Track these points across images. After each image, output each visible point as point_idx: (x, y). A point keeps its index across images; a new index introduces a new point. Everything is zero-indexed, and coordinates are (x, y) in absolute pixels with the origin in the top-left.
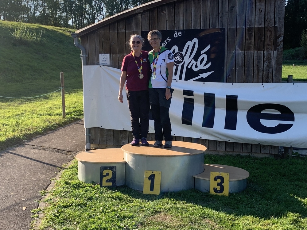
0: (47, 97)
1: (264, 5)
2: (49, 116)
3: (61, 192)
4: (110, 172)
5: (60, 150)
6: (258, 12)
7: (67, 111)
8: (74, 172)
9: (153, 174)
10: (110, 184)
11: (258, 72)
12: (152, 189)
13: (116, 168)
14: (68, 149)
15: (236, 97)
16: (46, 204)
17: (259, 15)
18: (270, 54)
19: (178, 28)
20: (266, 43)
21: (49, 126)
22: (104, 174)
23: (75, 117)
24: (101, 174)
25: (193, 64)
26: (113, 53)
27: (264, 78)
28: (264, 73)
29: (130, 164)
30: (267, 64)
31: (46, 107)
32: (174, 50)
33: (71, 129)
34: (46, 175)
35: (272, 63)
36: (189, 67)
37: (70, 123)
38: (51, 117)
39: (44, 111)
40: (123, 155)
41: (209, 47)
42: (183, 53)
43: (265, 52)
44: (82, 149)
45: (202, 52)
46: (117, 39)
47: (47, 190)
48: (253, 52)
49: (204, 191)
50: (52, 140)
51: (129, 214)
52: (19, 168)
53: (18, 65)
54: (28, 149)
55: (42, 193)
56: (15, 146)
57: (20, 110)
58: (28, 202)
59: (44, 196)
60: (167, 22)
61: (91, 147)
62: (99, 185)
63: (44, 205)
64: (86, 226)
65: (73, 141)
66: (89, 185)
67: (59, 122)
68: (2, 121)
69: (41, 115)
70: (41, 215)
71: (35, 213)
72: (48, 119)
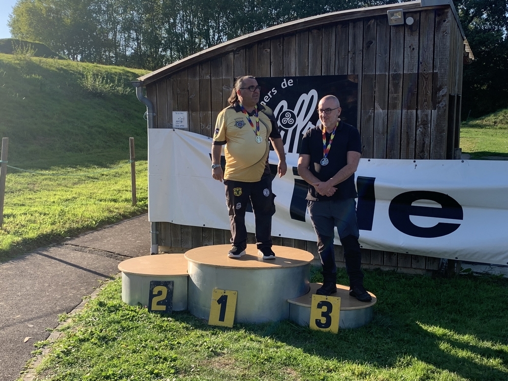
1: (418, 39)
3: (89, 317)
4: (164, 290)
5: (114, 253)
6: (408, 50)
9: (225, 294)
10: (163, 308)
11: (408, 143)
12: (222, 318)
13: (173, 283)
14: (126, 253)
15: (373, 180)
16: (60, 334)
17: (409, 55)
18: (427, 115)
19: (288, 74)
20: (419, 98)
22: (155, 292)
24: (151, 292)
26: (193, 111)
27: (417, 151)
28: (418, 144)
29: (194, 279)
30: (421, 130)
31: (113, 188)
32: (282, 107)
34: (79, 290)
35: (429, 129)
36: (304, 133)
37: (142, 213)
38: (115, 203)
39: (108, 195)
40: (187, 265)
43: (419, 112)
47: (70, 314)
48: (401, 111)
49: (303, 325)
50: (107, 238)
51: (173, 354)
52: (43, 278)
53: (86, 127)
54: (68, 251)
55: (61, 318)
56: (51, 245)
57: (73, 193)
58: (35, 330)
59: (62, 322)
60: (272, 64)
61: (159, 250)
62: (147, 309)
63: (56, 336)
64: (102, 371)
65: (138, 241)
66: (132, 308)
67: (124, 212)
68: (40, 209)
69: (101, 201)
70: (46, 351)
71: (39, 346)
72: (109, 206)
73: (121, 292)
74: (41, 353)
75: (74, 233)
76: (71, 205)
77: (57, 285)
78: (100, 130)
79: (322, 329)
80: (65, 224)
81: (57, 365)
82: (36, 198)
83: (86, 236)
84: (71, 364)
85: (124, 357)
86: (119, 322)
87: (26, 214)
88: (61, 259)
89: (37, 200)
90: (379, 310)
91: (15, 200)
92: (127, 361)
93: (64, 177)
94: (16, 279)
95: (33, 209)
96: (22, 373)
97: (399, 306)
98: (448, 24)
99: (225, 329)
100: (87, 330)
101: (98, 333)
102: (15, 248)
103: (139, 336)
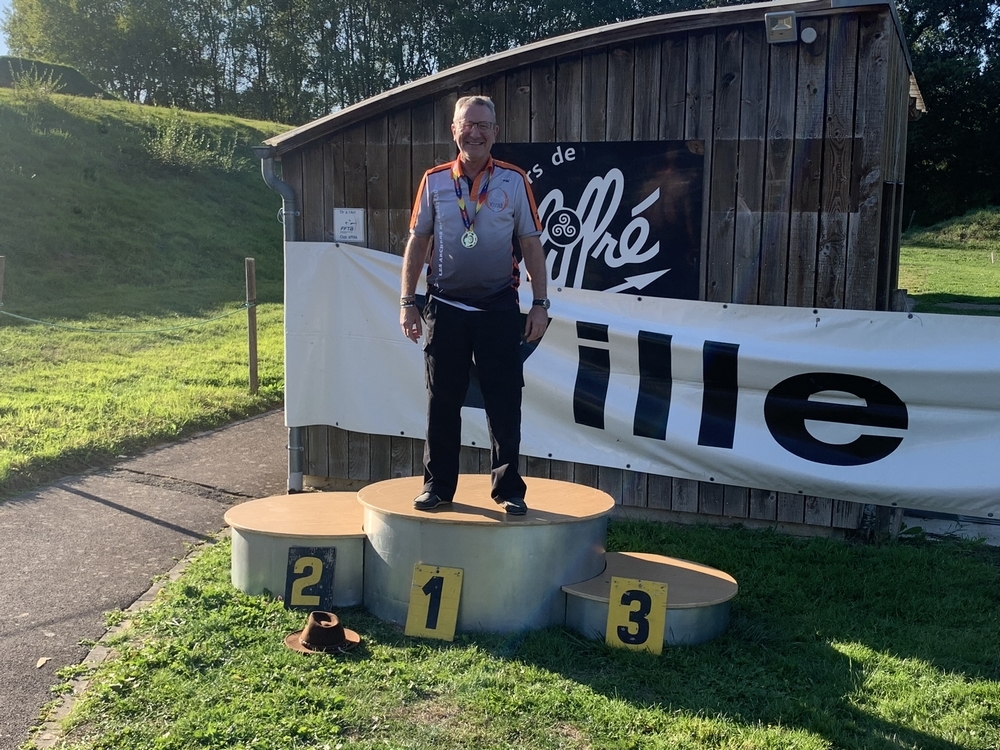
1: (824, 71)
2: (211, 388)
4: (317, 565)
5: (213, 488)
6: (804, 93)
9: (439, 575)
10: (315, 600)
11: (801, 279)
12: (432, 622)
14: (238, 488)
15: (734, 348)
16: (109, 652)
17: (807, 103)
18: (839, 223)
19: (566, 137)
20: (825, 189)
22: (299, 570)
26: (374, 207)
27: (819, 294)
28: (820, 280)
29: (377, 544)
30: (828, 253)
31: (211, 358)
32: (553, 202)
33: (264, 429)
34: (145, 563)
35: (844, 249)
36: (595, 255)
37: (269, 409)
38: (216, 389)
39: (201, 371)
40: (363, 516)
41: (655, 196)
43: (824, 215)
44: (277, 489)
45: (635, 211)
46: (386, 166)
47: (129, 611)
48: (788, 214)
49: (592, 635)
50: (200, 458)
51: (335, 695)
52: (74, 538)
53: (155, 235)
54: (122, 483)
55: (110, 619)
56: (89, 471)
57: (131, 366)
58: (59, 644)
59: (113, 627)
60: (534, 117)
61: (304, 484)
62: (282, 603)
63: (101, 655)
64: (194, 727)
65: (261, 466)
66: (252, 600)
67: (234, 406)
68: (66, 398)
69: (187, 383)
70: (81, 686)
71: (66, 677)
72: (204, 394)
73: (230, 568)
74: (71, 691)
75: (134, 447)
76: (128, 392)
77: (101, 551)
78: (186, 241)
79: (631, 646)
80: (115, 428)
81: (104, 716)
82: (58, 376)
83: (158, 454)
84: (132, 714)
85: (237, 701)
86: (226, 629)
87: (39, 408)
88: (109, 499)
89: (60, 380)
90: (742, 609)
91: (17, 380)
92: (244, 708)
93: (113, 334)
94: (19, 539)
95: (52, 398)
96: (33, 731)
97: (781, 601)
98: (884, 42)
99: (438, 644)
100: (163, 645)
101: (186, 650)
102: (17, 477)
103: (266, 657)
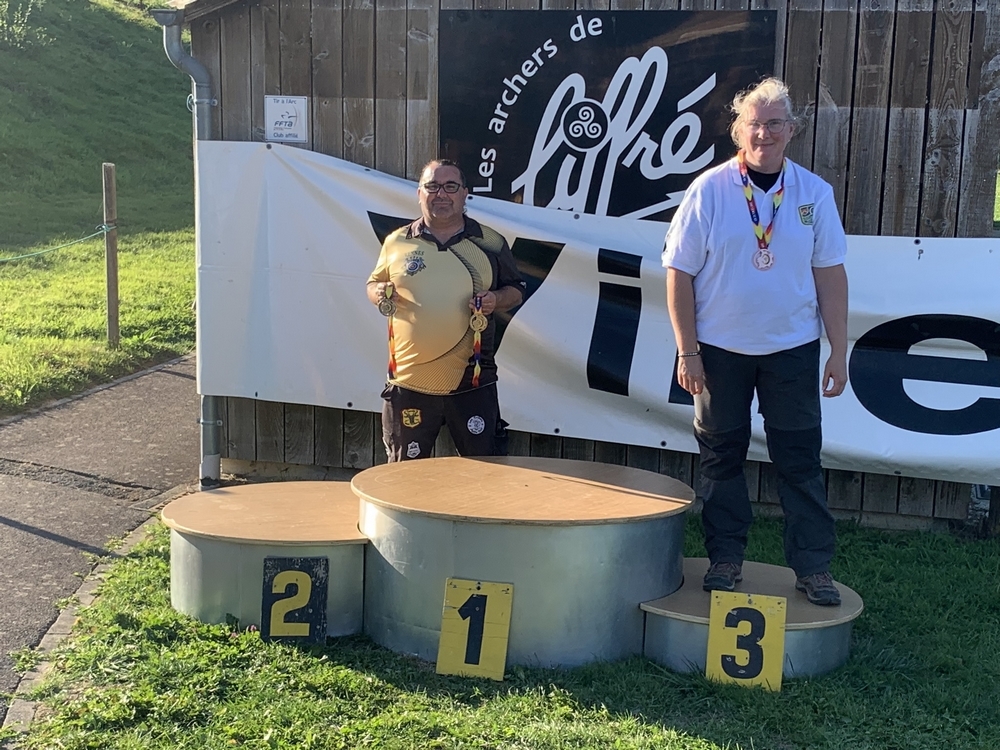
0: (45, 262)
2: (54, 340)
3: (100, 658)
4: (304, 581)
5: (95, 477)
7: (125, 321)
8: (152, 573)
9: (480, 593)
10: (303, 629)
11: (902, 194)
12: (473, 656)
13: (327, 565)
14: (127, 476)
16: (35, 708)
18: (952, 123)
19: (590, 3)
20: (935, 77)
21: (52, 380)
22: (279, 588)
23: (159, 345)
24: (267, 587)
25: (644, 149)
26: (322, 95)
27: (924, 217)
28: (926, 197)
29: (386, 551)
30: (937, 163)
31: (43, 300)
32: (571, 91)
33: (140, 396)
34: (38, 581)
35: (958, 157)
36: (628, 162)
37: (137, 368)
38: (61, 341)
39: (34, 317)
40: (358, 511)
41: (710, 83)
42: (607, 106)
43: (933, 112)
44: (183, 477)
46: (340, 38)
47: (41, 649)
48: (886, 110)
49: (684, 668)
59: (28, 673)
61: (223, 471)
62: (258, 634)
67: (92, 364)
72: (47, 349)
